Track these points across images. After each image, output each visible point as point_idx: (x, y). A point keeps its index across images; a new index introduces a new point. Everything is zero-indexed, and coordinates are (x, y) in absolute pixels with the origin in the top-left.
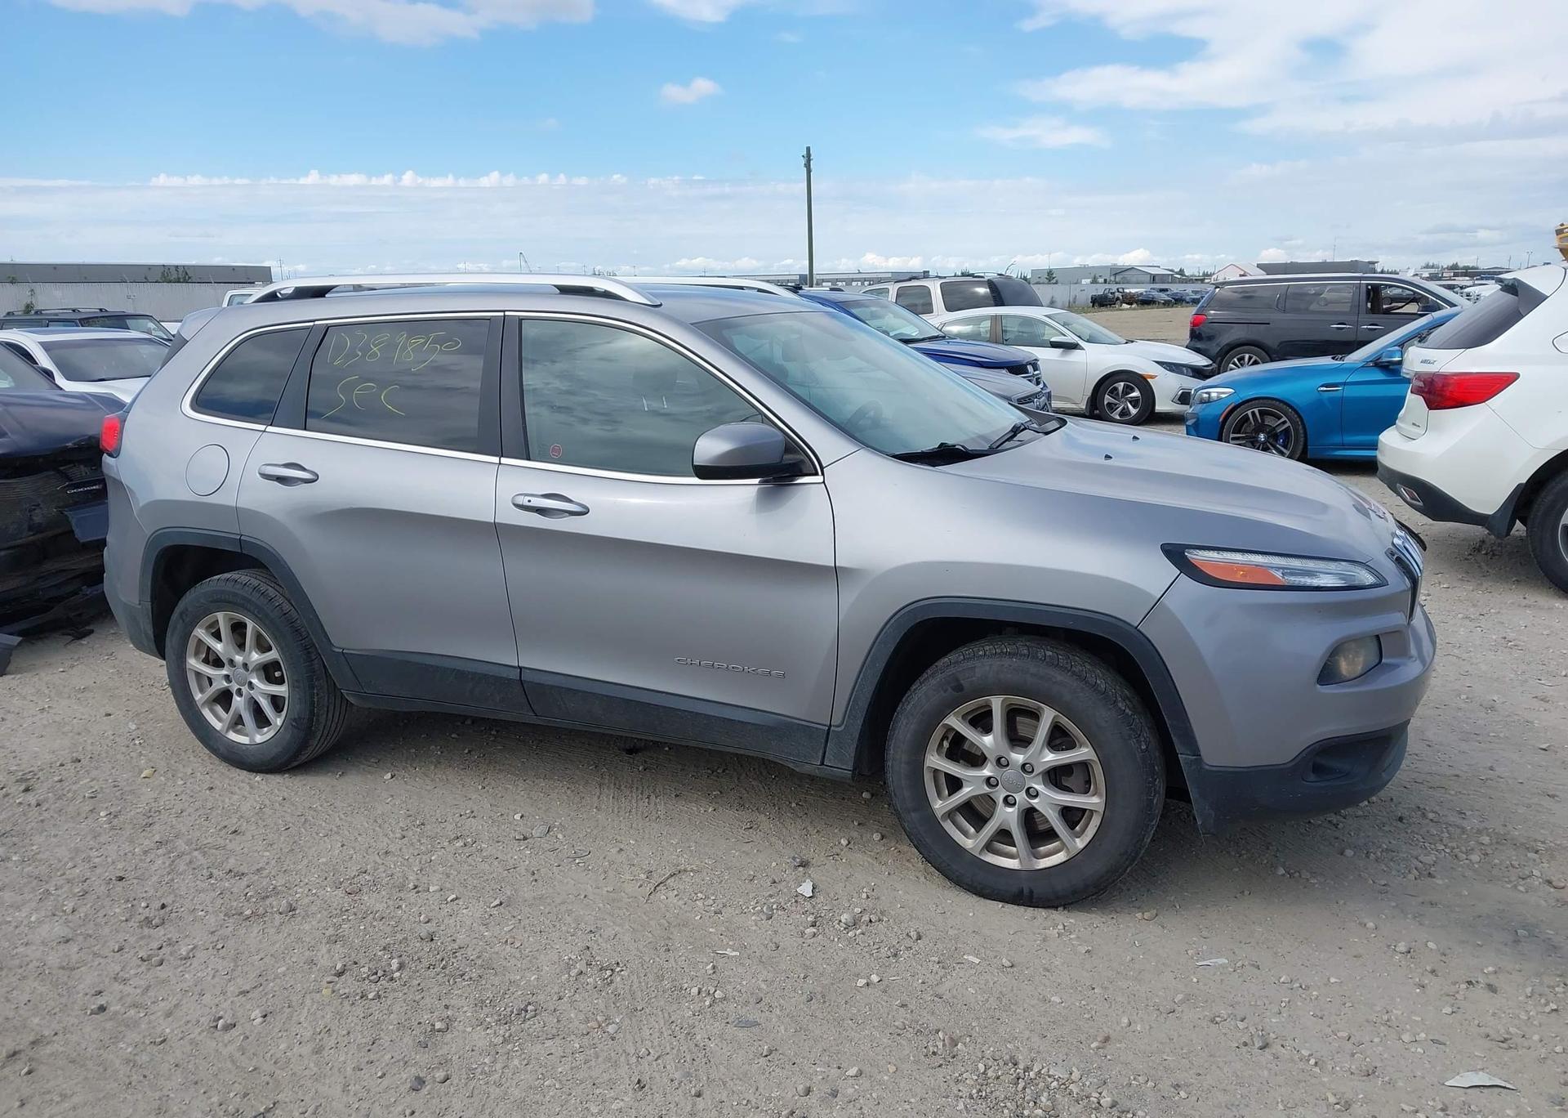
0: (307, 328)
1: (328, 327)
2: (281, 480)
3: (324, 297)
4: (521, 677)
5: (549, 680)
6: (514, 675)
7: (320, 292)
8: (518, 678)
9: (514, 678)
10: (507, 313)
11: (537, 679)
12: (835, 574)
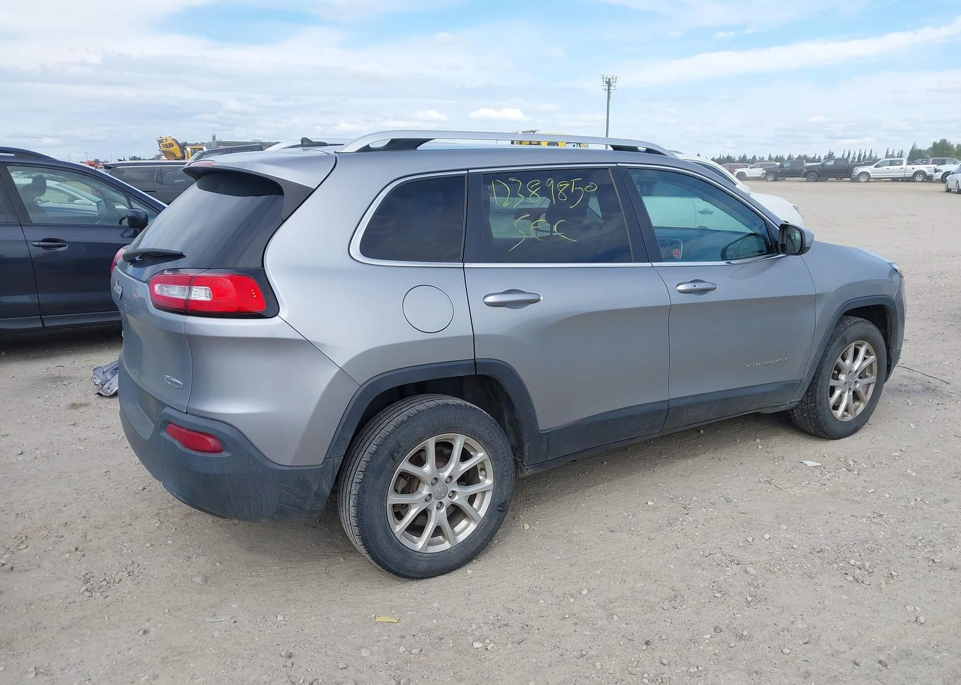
10: (618, 165)
12: (815, 299)
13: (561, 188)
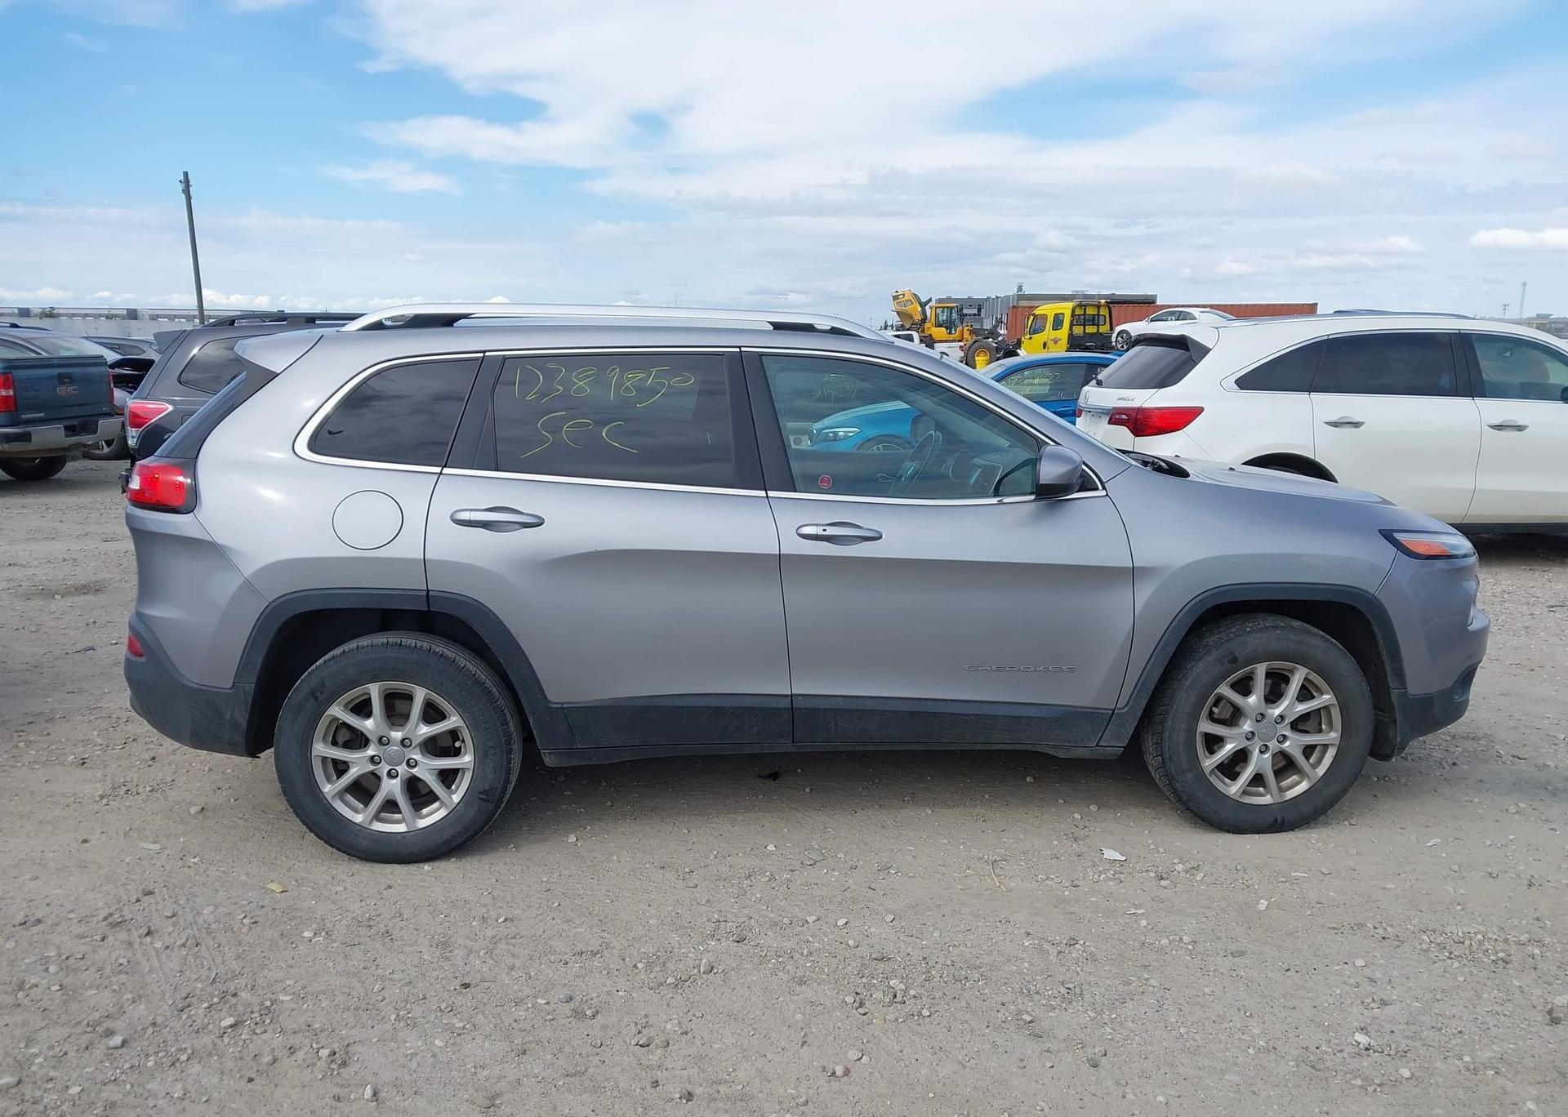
0: (476, 359)
1: (505, 358)
2: (485, 525)
3: (453, 326)
4: (792, 705)
5: (826, 704)
6: (786, 704)
7: (448, 321)
8: (790, 706)
9: (786, 706)
10: (743, 349)
11: (811, 704)
12: (1132, 574)
13: (629, 379)
